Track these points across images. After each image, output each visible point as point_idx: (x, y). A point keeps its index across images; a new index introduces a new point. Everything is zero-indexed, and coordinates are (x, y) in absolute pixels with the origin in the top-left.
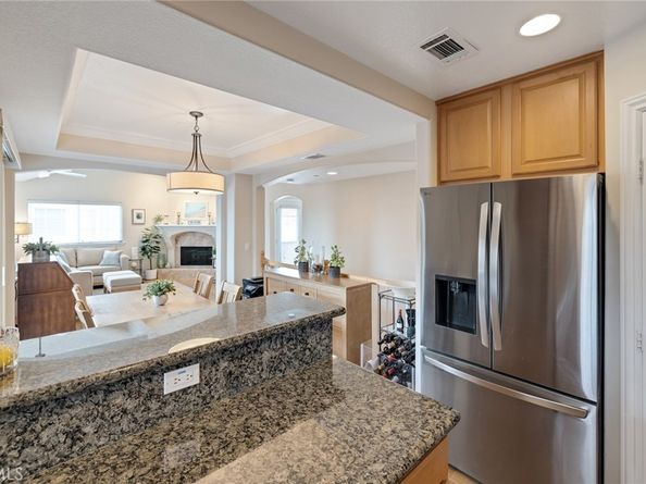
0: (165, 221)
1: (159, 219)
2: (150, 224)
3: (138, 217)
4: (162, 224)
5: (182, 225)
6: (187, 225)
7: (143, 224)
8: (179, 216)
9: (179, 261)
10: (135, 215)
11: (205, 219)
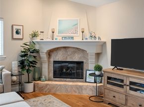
0: (41, 37)
1: (35, 35)
2: (27, 39)
3: (17, 33)
4: (37, 39)
5: (56, 40)
6: (61, 40)
7: (22, 39)
8: (53, 32)
9: (52, 75)
10: (15, 31)
11: (78, 35)
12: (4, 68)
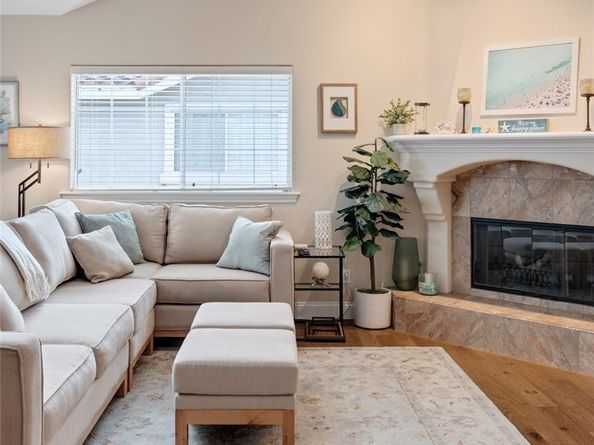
0: (419, 121)
1: (397, 117)
2: (371, 133)
3: (338, 110)
4: (407, 133)
5: (476, 135)
6: (495, 134)
7: (353, 133)
8: (465, 103)
9: (465, 273)
10: (328, 105)
11: (571, 109)
12: (280, 226)
